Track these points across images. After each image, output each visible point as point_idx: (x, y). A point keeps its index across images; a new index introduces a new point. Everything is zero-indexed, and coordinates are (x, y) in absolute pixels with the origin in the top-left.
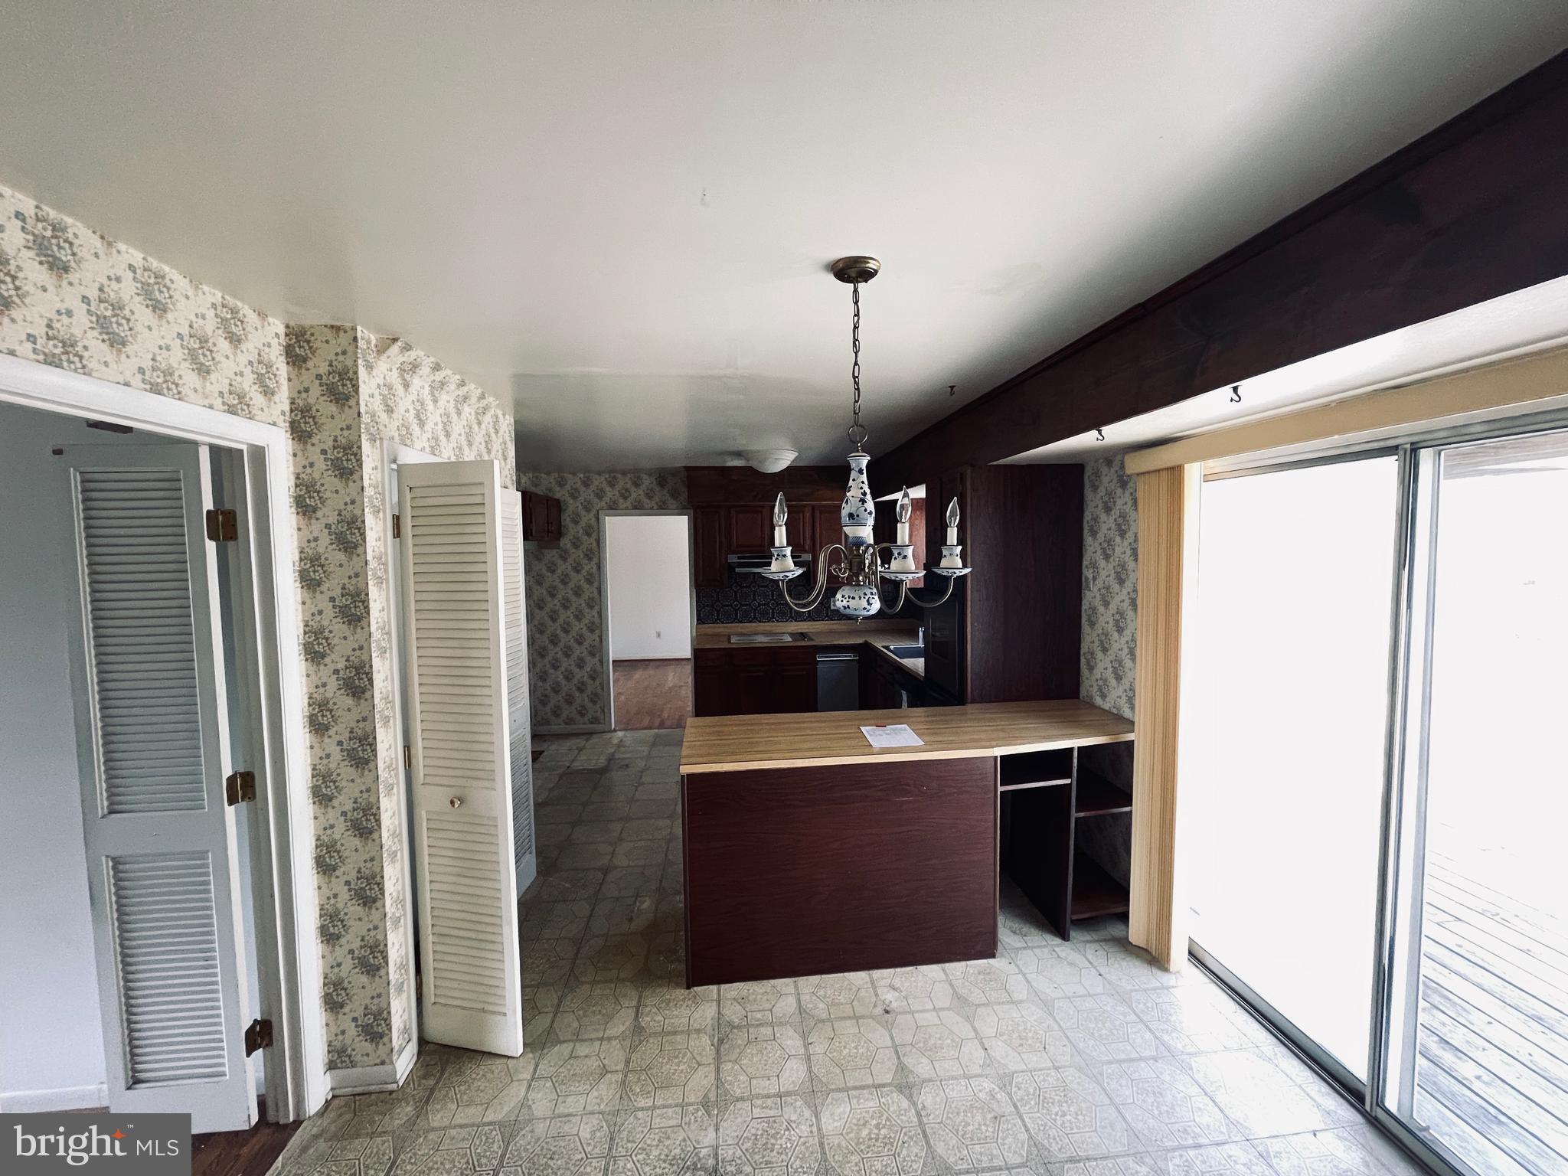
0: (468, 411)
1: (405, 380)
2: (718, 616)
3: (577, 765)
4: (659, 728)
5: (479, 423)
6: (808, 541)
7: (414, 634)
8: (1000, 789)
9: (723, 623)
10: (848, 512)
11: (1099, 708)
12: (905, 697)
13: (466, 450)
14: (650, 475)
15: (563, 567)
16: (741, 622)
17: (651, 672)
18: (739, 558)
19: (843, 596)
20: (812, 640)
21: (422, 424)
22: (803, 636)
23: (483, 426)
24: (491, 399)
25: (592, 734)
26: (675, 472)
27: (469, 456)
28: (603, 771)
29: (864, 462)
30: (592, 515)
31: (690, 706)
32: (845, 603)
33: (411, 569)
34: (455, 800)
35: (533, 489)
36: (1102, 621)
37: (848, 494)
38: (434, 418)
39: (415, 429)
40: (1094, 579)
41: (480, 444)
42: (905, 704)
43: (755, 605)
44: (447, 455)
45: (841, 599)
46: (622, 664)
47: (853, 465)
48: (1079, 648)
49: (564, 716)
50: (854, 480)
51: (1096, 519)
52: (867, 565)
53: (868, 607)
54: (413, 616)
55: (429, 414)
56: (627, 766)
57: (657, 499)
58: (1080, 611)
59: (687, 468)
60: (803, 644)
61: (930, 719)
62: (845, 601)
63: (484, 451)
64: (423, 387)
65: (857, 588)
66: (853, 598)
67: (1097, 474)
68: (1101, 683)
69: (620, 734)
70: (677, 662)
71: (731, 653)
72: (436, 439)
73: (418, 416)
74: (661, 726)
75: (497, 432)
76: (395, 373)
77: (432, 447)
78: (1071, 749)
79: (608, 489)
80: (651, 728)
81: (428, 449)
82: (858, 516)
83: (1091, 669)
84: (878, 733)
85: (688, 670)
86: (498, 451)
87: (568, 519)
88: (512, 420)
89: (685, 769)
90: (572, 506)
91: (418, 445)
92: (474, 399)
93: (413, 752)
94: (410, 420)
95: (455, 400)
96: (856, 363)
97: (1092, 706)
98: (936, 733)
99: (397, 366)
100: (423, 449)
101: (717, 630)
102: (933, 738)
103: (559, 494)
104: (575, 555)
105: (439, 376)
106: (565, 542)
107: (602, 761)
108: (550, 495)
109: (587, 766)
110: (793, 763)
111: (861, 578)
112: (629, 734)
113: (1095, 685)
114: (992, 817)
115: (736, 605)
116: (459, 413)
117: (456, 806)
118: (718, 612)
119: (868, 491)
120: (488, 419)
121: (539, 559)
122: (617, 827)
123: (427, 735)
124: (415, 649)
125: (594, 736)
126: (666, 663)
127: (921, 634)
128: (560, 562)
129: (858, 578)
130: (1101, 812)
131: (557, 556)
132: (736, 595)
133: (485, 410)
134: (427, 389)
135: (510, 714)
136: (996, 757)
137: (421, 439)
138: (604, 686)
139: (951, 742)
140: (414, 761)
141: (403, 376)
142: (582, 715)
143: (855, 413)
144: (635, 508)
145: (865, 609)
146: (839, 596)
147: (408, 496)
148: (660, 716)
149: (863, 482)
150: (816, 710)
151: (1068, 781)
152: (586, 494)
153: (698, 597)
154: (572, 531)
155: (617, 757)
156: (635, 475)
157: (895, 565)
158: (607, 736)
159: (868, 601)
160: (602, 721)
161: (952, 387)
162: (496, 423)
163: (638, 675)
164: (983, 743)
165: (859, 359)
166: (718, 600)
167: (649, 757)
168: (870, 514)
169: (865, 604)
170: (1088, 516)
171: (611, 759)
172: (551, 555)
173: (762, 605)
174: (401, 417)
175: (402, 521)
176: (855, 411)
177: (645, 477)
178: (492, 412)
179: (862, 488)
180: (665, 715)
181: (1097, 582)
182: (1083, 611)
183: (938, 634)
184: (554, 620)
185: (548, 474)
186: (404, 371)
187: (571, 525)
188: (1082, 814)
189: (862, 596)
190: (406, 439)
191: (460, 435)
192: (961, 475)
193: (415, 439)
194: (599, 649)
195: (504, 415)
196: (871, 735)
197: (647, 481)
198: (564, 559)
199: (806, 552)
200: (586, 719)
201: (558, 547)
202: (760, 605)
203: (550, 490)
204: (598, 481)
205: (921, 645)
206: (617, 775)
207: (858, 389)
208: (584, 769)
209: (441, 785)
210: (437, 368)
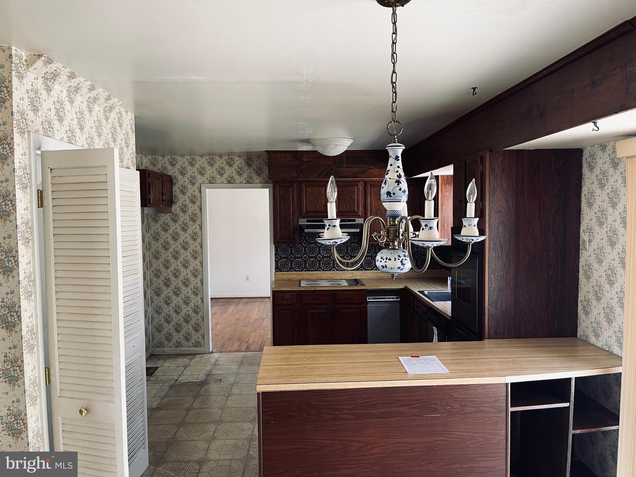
0: (97, 109)
1: (48, 86)
2: (291, 265)
3: (183, 379)
4: (245, 351)
5: (107, 119)
6: (361, 209)
7: (53, 282)
8: (511, 409)
9: (295, 271)
10: (386, 191)
11: (593, 345)
12: (436, 332)
13: (96, 139)
14: (240, 156)
15: (174, 227)
16: (309, 270)
17: (240, 307)
18: (307, 221)
19: (382, 258)
20: (363, 285)
21: (61, 120)
22: (357, 282)
23: (110, 121)
24: (116, 100)
25: (195, 354)
26: (259, 155)
27: (99, 144)
28: (203, 384)
29: (399, 151)
30: (195, 188)
31: (269, 335)
32: (383, 263)
33: (51, 231)
34: (83, 410)
35: (151, 168)
36: (595, 276)
37: (386, 176)
38: (70, 115)
39: (56, 124)
40: (590, 241)
41: (108, 134)
42: (435, 338)
43: (319, 257)
44: (81, 143)
45: (380, 260)
46: (219, 300)
47: (391, 153)
48: (577, 297)
49: (174, 341)
50: (391, 165)
51: (592, 193)
52: (401, 233)
53: (402, 267)
54: (53, 268)
55: (66, 112)
56: (221, 380)
57: (245, 175)
58: (578, 267)
59: (267, 152)
60: (357, 288)
61: (455, 351)
62: (383, 262)
63: (110, 140)
64: (62, 91)
65: (392, 251)
66: (390, 259)
67: (593, 156)
68: (595, 325)
69: (216, 355)
70: (261, 299)
71: (301, 295)
72: (72, 131)
73: (58, 113)
74: (248, 349)
75: (121, 126)
76: (40, 81)
77: (69, 137)
78: (570, 379)
79: (208, 167)
80: (239, 351)
81: (66, 139)
82: (394, 194)
83: (587, 313)
84: (413, 362)
85: (268, 306)
86: (122, 140)
87: (178, 191)
88: (133, 116)
89: (261, 388)
90: (181, 181)
91: (58, 136)
92: (102, 101)
93: (52, 372)
94: (52, 118)
95: (87, 101)
96: (394, 72)
97: (586, 343)
98: (458, 363)
99: (42, 76)
100: (62, 139)
101: (290, 277)
102: (456, 367)
103: (172, 171)
104: (183, 218)
105: (74, 82)
106: (175, 208)
107: (201, 377)
108: (165, 172)
109: (191, 380)
110: (345, 385)
111: (396, 243)
112: (223, 355)
113: (590, 326)
114: (504, 431)
115: (305, 258)
116: (90, 111)
117: (84, 414)
118: (291, 262)
119: (402, 174)
120: (113, 115)
121: (156, 221)
122: (212, 428)
123: (63, 359)
124: (54, 293)
125: (196, 356)
126: (252, 300)
127: (449, 282)
128: (172, 223)
129: (393, 242)
130: (593, 430)
131: (169, 219)
132: (305, 250)
133: (111, 108)
134: (65, 93)
135: (125, 344)
136: (507, 384)
137: (60, 131)
138: (204, 318)
139: (469, 371)
140: (52, 379)
141: (46, 83)
142: (188, 340)
143: (392, 111)
144: (229, 182)
145: (399, 268)
146: (378, 257)
147: (49, 175)
148: (247, 342)
149: (399, 167)
150: (366, 342)
151: (567, 405)
152: (191, 171)
153: (276, 250)
154: (181, 200)
155: (213, 373)
156: (230, 157)
157: (422, 234)
158: (206, 356)
159: (402, 262)
160: (203, 345)
161: (474, 89)
162: (120, 119)
163: (232, 309)
164: (497, 373)
165: (396, 68)
166: (291, 254)
167: (237, 374)
168: (404, 192)
169: (399, 265)
170: (585, 191)
171: (208, 375)
172: (165, 218)
173: (325, 257)
174: (44, 115)
175: (45, 194)
176: (392, 110)
177: (237, 158)
178: (117, 110)
179: (397, 172)
180: (251, 340)
181: (592, 244)
182: (580, 266)
183: (462, 282)
184: (167, 267)
185: (163, 156)
186: (48, 79)
187: (180, 195)
188: (578, 432)
189: (397, 258)
190: (48, 130)
191: (91, 128)
192: (482, 158)
193: (55, 132)
194: (199, 291)
195: (127, 112)
196: (407, 364)
197: (238, 162)
198: (175, 221)
199: (359, 217)
200: (190, 344)
201: (170, 212)
202: (324, 257)
203: (165, 168)
204: (201, 162)
205: (449, 290)
206: (214, 387)
207: (395, 92)
208: (188, 382)
209: (73, 398)
210: (72, 76)
